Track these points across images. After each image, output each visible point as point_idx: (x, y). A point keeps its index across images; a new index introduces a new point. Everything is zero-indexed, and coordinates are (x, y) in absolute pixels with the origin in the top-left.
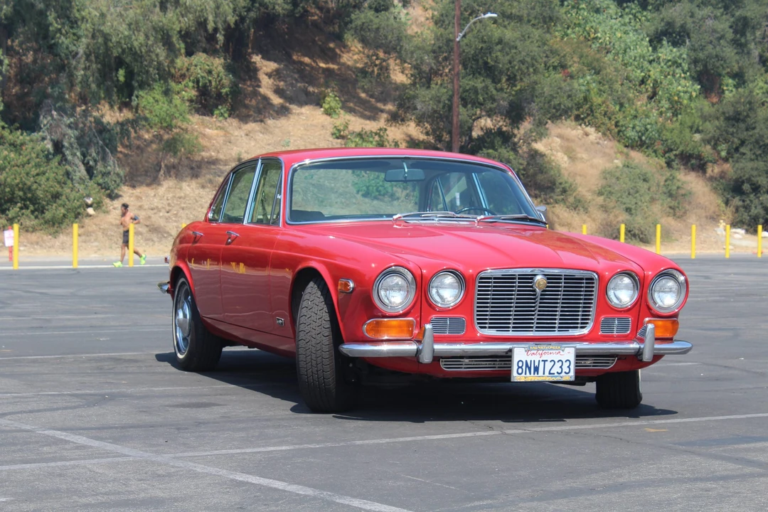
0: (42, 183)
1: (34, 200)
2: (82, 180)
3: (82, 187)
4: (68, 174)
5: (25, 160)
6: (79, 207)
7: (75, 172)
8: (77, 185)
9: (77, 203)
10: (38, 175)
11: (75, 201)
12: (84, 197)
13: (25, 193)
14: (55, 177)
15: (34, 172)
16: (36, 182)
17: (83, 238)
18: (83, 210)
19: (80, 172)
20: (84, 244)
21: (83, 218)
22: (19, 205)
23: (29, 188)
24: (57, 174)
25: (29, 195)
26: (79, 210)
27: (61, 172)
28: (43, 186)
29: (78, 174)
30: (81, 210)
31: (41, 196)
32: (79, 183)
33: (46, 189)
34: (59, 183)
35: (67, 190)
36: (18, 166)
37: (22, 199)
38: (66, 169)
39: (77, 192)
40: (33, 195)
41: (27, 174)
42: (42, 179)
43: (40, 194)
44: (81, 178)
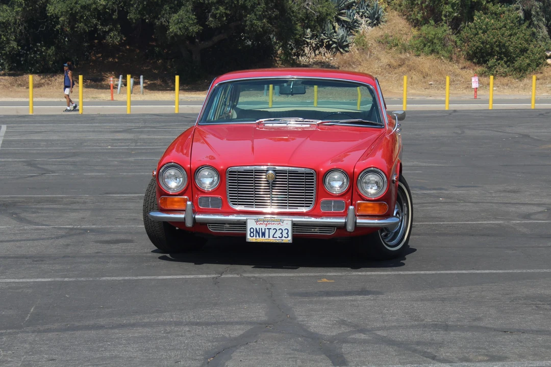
0: (513, 41)
1: (507, 54)
2: (544, 39)
3: (543, 44)
4: (533, 34)
5: (502, 25)
6: (540, 58)
7: (539, 33)
8: (540, 42)
9: (538, 56)
10: (510, 35)
11: (537, 54)
12: (544, 51)
13: (500, 49)
14: (523, 37)
15: (508, 33)
16: (509, 41)
17: (541, 81)
18: (542, 61)
19: (542, 32)
20: (540, 86)
21: (542, 66)
22: (496, 57)
23: (504, 45)
24: (525, 35)
25: (504, 50)
26: (540, 61)
27: (528, 32)
28: (514, 43)
29: (541, 34)
30: (541, 61)
31: (512, 51)
32: (541, 41)
33: (516, 45)
34: (526, 41)
35: (532, 46)
36: (496, 29)
37: (498, 53)
38: (533, 31)
39: (539, 48)
40: (506, 50)
41: (503, 35)
42: (514, 39)
43: (511, 49)
44: (542, 37)
